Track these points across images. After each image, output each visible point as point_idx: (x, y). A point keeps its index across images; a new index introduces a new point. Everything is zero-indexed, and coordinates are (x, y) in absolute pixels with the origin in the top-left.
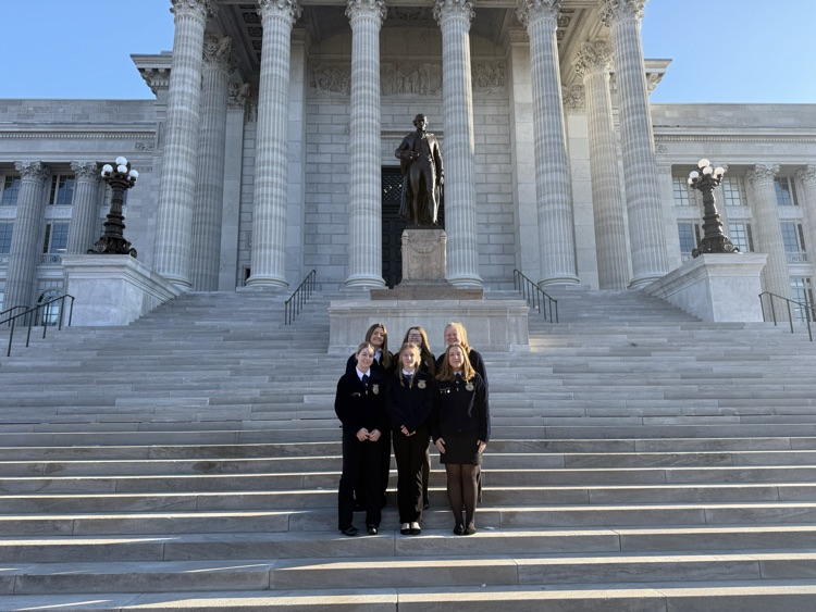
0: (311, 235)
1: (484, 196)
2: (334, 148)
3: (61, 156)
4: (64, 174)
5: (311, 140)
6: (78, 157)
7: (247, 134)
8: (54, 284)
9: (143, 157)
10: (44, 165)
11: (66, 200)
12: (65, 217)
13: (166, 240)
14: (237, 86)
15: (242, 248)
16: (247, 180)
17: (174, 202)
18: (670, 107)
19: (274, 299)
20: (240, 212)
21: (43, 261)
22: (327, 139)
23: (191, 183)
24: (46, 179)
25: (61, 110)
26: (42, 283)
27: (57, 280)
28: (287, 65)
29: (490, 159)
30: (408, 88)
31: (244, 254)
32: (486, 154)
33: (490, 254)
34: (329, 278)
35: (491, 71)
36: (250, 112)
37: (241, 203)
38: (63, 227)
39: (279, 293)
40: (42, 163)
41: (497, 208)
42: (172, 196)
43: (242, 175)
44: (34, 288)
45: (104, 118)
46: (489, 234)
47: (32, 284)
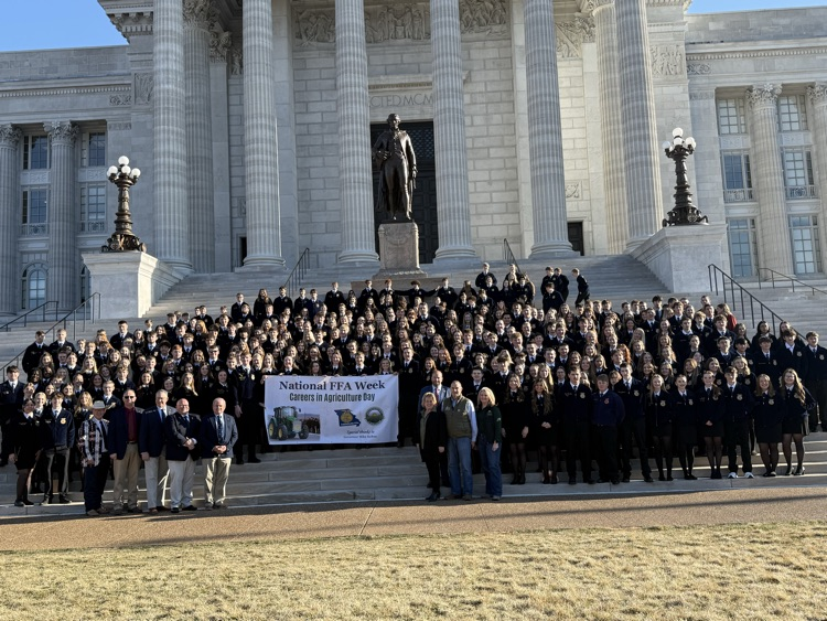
0: (305, 201)
1: (486, 151)
2: (323, 106)
3: (32, 117)
4: (36, 134)
5: (300, 98)
6: (50, 116)
7: (232, 90)
8: (38, 256)
9: (119, 112)
10: (15, 127)
11: (41, 163)
12: (41, 183)
13: (165, 224)
14: (217, 35)
15: (235, 215)
16: (235, 141)
17: (169, 185)
18: (714, 17)
19: (271, 280)
20: (230, 177)
21: (23, 233)
22: (316, 96)
23: (184, 164)
24: (17, 142)
25: (27, 63)
26: (25, 256)
27: (40, 252)
28: (270, 32)
29: (491, 108)
30: (400, 33)
31: (238, 222)
32: (487, 103)
33: (492, 214)
34: (325, 247)
35: (491, 6)
36: (233, 63)
37: (230, 167)
38: (41, 193)
39: (275, 272)
40: (13, 125)
41: (499, 163)
42: (167, 179)
43: (229, 136)
44: (18, 262)
45: (74, 69)
46: (491, 193)
47: (15, 258)
